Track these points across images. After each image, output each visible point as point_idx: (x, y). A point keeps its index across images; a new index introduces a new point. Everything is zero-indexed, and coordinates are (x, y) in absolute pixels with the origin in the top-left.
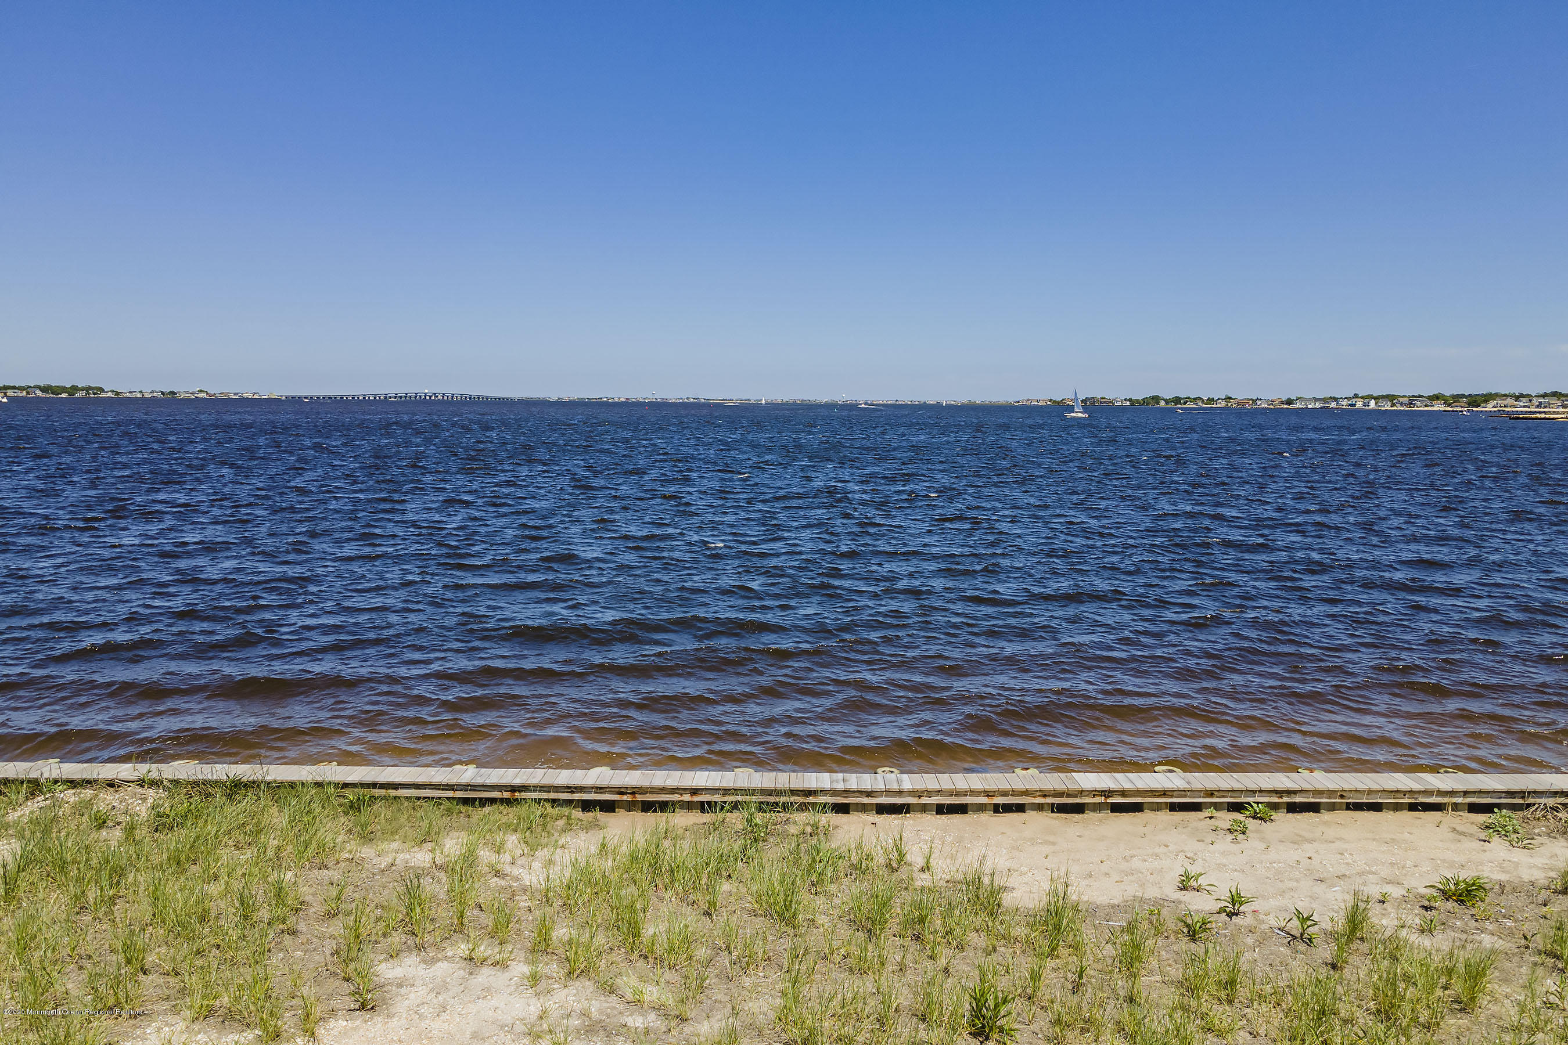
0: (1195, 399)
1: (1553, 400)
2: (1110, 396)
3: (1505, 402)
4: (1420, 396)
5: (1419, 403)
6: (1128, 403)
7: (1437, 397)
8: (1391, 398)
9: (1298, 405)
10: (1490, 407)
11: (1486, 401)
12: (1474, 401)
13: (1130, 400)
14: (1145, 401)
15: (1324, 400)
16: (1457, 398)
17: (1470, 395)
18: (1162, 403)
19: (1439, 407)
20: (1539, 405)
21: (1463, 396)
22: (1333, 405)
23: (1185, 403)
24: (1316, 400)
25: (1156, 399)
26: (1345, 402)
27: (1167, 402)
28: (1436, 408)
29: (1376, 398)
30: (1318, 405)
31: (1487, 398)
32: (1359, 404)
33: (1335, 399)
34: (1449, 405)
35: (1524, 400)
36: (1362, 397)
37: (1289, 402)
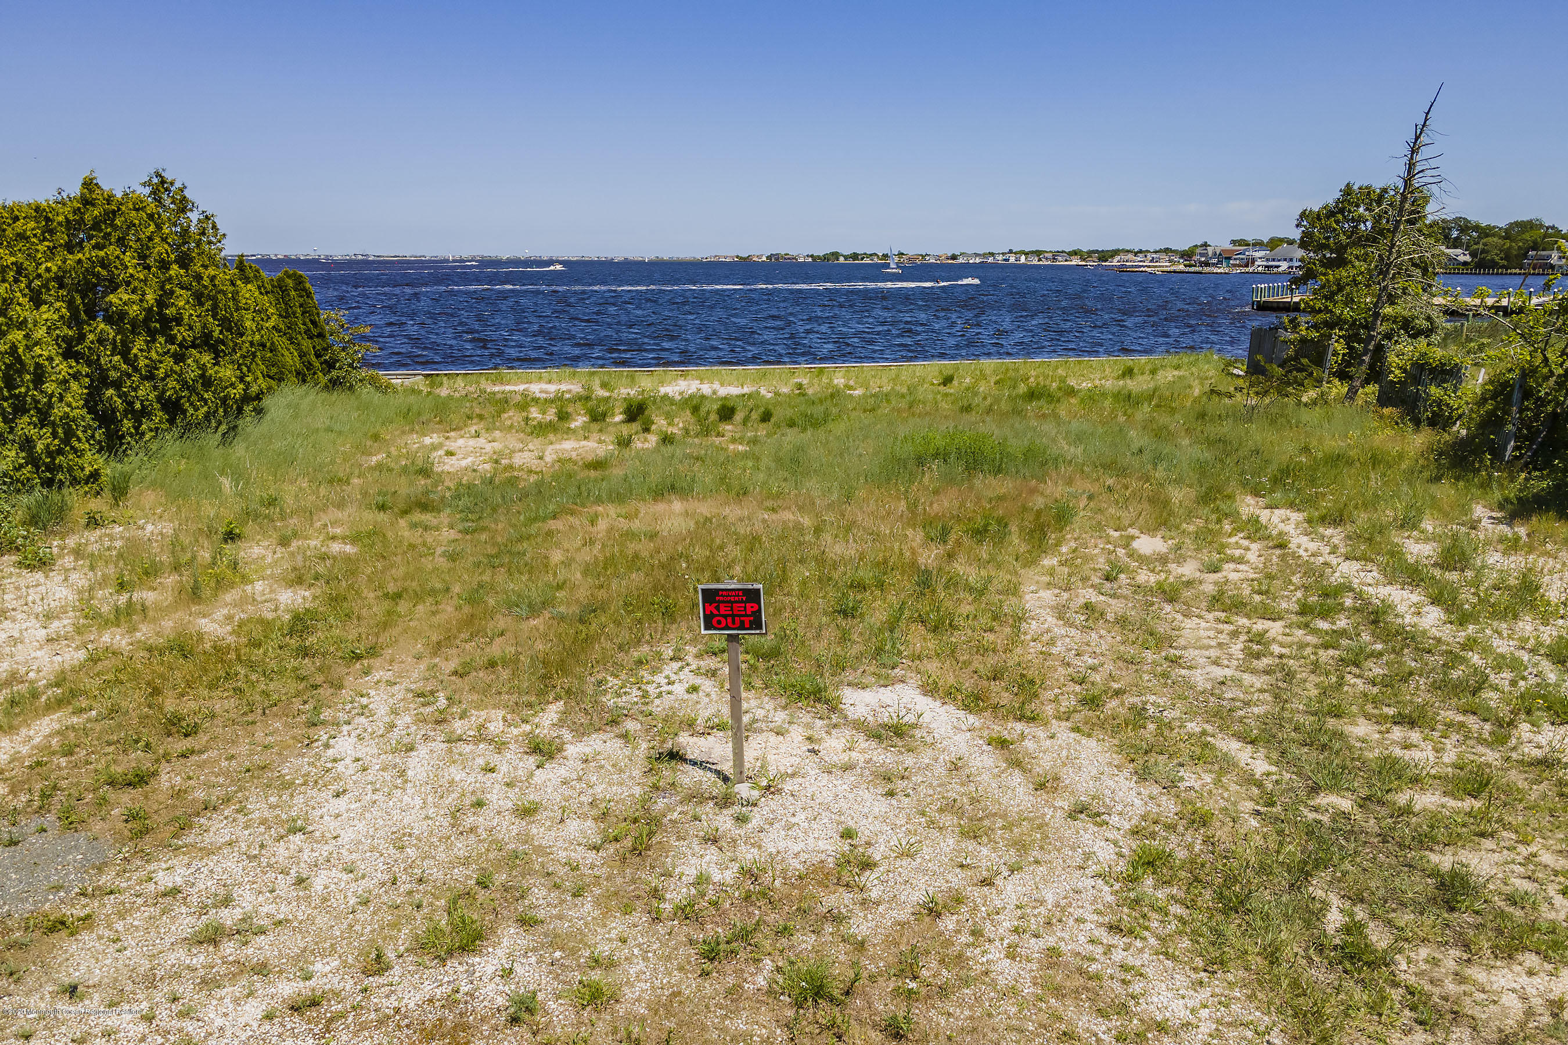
0: (871, 255)
1: (1163, 256)
2: (793, 253)
3: (1127, 258)
4: (1063, 252)
5: (1060, 258)
6: (810, 260)
7: (1075, 253)
8: (1038, 253)
9: (961, 260)
10: (1115, 262)
11: (1112, 256)
12: (1104, 256)
13: (812, 256)
14: (825, 258)
15: (984, 255)
16: (1090, 253)
17: (1103, 251)
18: (842, 260)
19: (1075, 261)
20: (1152, 261)
21: (1097, 251)
22: (991, 260)
23: (862, 259)
24: (977, 255)
25: (836, 255)
26: (1000, 258)
27: (846, 258)
28: (1073, 263)
29: (1026, 254)
30: (978, 260)
31: (1116, 252)
32: (1012, 260)
33: (992, 254)
34: (1084, 260)
35: (1141, 255)
36: (1015, 253)
37: (954, 257)
